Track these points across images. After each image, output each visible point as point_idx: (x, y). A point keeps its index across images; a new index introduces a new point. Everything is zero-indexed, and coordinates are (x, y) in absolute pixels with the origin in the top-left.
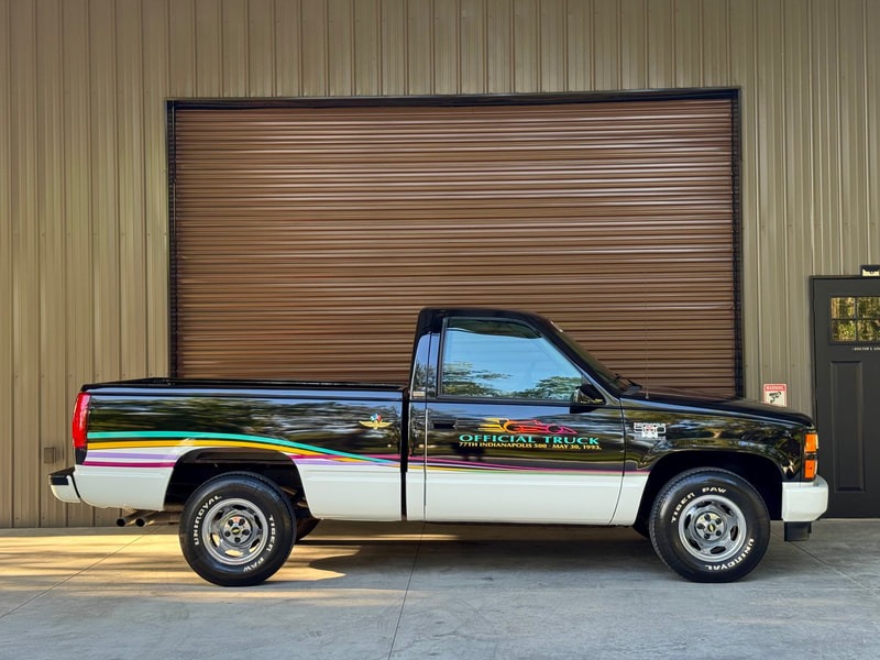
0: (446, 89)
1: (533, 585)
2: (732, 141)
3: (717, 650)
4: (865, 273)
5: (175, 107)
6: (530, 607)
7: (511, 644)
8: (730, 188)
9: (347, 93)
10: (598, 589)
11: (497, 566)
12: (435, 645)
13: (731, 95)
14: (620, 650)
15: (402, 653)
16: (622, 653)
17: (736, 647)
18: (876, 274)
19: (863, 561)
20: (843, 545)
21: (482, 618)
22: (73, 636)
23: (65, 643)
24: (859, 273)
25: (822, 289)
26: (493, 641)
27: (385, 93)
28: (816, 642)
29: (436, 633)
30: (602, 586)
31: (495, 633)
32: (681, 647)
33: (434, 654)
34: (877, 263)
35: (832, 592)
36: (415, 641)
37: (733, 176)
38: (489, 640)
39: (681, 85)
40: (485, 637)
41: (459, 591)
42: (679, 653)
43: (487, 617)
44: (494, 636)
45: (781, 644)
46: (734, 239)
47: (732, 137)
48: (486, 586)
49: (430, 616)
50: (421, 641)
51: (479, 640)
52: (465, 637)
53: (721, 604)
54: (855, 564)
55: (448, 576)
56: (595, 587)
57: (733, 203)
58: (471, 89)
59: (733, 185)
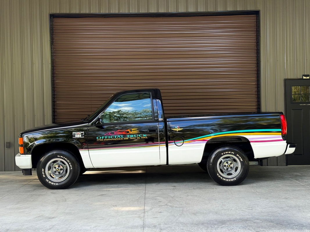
0: (153, 10)
1: (191, 188)
2: (257, 30)
3: (264, 209)
4: (304, 78)
5: (53, 16)
6: (192, 196)
7: (188, 208)
8: (256, 47)
9: (117, 12)
10: (215, 189)
11: (176, 182)
12: (160, 209)
13: (257, 13)
14: (228, 210)
15: (149, 212)
16: (229, 211)
17: (270, 208)
18: (308, 78)
19: (307, 179)
20: (298, 174)
21: (175, 200)
22: (24, 208)
23: (22, 210)
24: (302, 78)
25: (288, 83)
26: (181, 207)
27: (130, 12)
28: (299, 206)
29: (159, 205)
30: (216, 189)
31: (181, 205)
32: (251, 209)
33: (160, 212)
34: (308, 74)
35: (299, 189)
36: (152, 208)
37: (257, 43)
38: (180, 207)
39: (238, 9)
40: (178, 206)
41: (164, 191)
42: (250, 211)
43: (177, 199)
44: (181, 206)
45: (287, 207)
46: (257, 65)
47: (257, 28)
48: (174, 189)
49: (156, 199)
50: (155, 208)
51: (176, 207)
52: (171, 206)
53: (260, 194)
54: (305, 180)
55: (159, 186)
56: (213, 189)
57: (257, 53)
58: (162, 11)
59: (257, 46)
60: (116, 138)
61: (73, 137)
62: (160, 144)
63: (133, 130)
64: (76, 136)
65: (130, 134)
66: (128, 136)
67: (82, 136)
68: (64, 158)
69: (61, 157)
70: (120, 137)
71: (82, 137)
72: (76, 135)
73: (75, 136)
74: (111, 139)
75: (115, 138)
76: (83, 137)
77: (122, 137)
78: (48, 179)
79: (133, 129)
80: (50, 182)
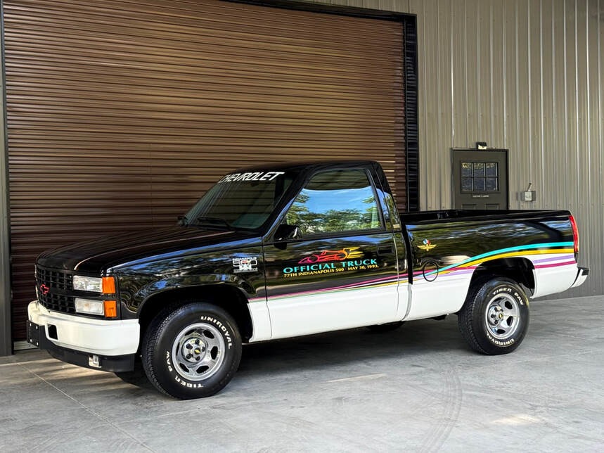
4: (480, 147)
18: (485, 148)
24: (474, 147)
34: (486, 141)
60: (322, 269)
61: (235, 271)
62: (400, 278)
63: (352, 251)
64: (241, 268)
65: (347, 260)
66: (344, 263)
67: (253, 267)
68: (215, 321)
69: (209, 319)
70: (329, 267)
71: (253, 271)
72: (240, 266)
73: (238, 268)
74: (313, 271)
75: (319, 269)
76: (256, 269)
77: (332, 267)
78: (180, 377)
79: (351, 249)
80: (184, 384)
